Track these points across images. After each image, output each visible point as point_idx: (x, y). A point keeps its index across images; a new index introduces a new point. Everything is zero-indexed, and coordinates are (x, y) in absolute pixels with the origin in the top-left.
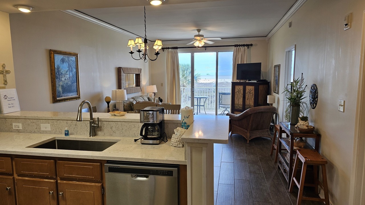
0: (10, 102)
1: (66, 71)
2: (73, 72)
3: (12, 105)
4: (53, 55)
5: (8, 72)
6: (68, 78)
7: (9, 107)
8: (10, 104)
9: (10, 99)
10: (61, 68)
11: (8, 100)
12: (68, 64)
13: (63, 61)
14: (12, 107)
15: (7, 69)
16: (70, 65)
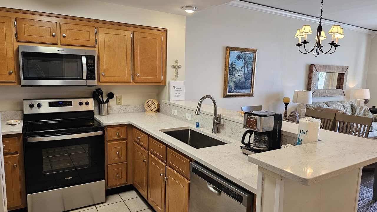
0: (177, 92)
1: (241, 68)
2: (248, 69)
3: (179, 95)
4: (229, 51)
5: (179, 67)
6: (243, 75)
7: (176, 96)
8: (177, 94)
9: (178, 89)
10: (236, 64)
11: (176, 90)
12: (244, 61)
13: (239, 57)
14: (179, 96)
15: (179, 64)
16: (246, 62)
